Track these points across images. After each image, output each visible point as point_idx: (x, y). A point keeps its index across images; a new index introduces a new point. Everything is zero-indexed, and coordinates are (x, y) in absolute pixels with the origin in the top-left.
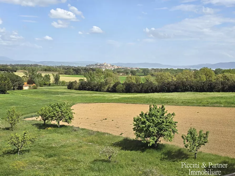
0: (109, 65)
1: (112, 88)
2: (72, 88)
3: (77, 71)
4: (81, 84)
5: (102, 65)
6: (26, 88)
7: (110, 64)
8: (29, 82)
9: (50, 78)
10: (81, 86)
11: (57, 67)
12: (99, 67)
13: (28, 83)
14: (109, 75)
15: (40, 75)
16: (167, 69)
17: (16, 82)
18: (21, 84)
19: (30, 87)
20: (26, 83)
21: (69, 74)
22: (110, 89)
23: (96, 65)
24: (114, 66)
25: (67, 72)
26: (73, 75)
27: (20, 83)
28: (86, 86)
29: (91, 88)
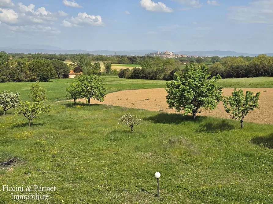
0: (171, 54)
1: (169, 76)
2: (123, 77)
3: (132, 60)
4: (134, 72)
5: (164, 54)
6: (72, 76)
7: (172, 52)
8: (77, 70)
9: (101, 66)
10: (134, 74)
11: (111, 56)
12: (159, 56)
13: (74, 71)
14: (169, 62)
15: (89, 63)
16: (242, 56)
17: (60, 69)
18: (66, 72)
19: (77, 75)
20: (73, 71)
21: (123, 64)
22: (166, 77)
23: (156, 53)
24: (177, 55)
25: (121, 61)
26: (127, 64)
27: (65, 70)
28: (139, 74)
29: (145, 77)
